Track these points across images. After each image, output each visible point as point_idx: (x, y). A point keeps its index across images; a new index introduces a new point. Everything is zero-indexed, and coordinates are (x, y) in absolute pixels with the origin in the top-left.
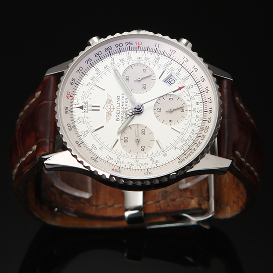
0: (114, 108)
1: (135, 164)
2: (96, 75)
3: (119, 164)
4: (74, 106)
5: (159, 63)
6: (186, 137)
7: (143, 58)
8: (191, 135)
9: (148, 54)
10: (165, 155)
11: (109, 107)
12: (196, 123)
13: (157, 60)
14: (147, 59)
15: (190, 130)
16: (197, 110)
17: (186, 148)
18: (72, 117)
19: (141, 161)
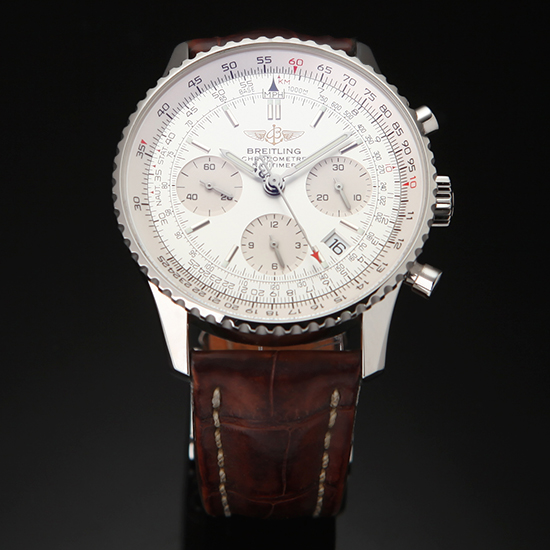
0: (274, 144)
1: (158, 183)
2: (342, 111)
3: (156, 155)
4: (276, 75)
5: (375, 223)
6: (216, 272)
7: (383, 193)
8: (223, 281)
9: (392, 203)
10: (177, 235)
11: (277, 135)
12: (249, 292)
13: (380, 218)
14: (382, 201)
15: (231, 279)
16: (276, 291)
17: (195, 273)
18: (253, 72)
19: (164, 193)
